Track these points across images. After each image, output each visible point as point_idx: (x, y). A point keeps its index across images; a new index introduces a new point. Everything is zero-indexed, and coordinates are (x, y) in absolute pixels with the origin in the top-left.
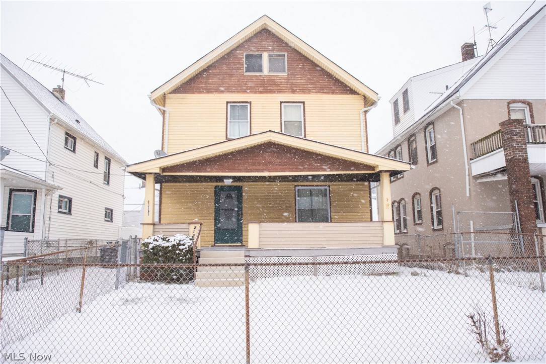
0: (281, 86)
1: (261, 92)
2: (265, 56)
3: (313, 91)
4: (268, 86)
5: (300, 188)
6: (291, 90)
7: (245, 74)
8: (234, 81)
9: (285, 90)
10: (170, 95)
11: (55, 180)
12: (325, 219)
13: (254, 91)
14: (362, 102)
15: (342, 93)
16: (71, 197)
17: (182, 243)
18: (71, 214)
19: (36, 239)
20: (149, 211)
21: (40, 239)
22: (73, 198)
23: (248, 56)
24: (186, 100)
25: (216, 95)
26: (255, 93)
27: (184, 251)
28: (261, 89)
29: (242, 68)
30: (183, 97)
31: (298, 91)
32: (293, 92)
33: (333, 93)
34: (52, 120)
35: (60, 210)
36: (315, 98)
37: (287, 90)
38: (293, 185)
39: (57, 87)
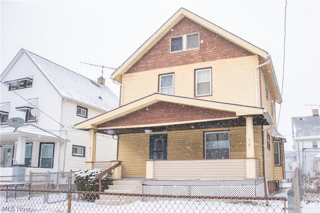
0: (195, 57)
1: (181, 65)
2: (185, 37)
3: (219, 57)
4: (186, 60)
5: (209, 133)
6: (202, 60)
7: (170, 53)
8: (163, 59)
9: (198, 60)
10: (125, 75)
11: (68, 136)
12: (227, 157)
13: (176, 63)
14: (257, 61)
15: (241, 56)
16: (85, 146)
17: (93, 174)
18: (85, 157)
19: (55, 172)
20: (90, 154)
21: (57, 172)
22: (86, 146)
23: (172, 40)
24: (134, 77)
25: (152, 71)
26: (177, 65)
27: (93, 180)
28: (181, 62)
29: (169, 49)
30: (132, 75)
31: (207, 59)
32: (204, 60)
33: (234, 57)
34: (63, 99)
35: (74, 154)
36: (220, 63)
37: (199, 60)
38: (202, 131)
39: (100, 77)
